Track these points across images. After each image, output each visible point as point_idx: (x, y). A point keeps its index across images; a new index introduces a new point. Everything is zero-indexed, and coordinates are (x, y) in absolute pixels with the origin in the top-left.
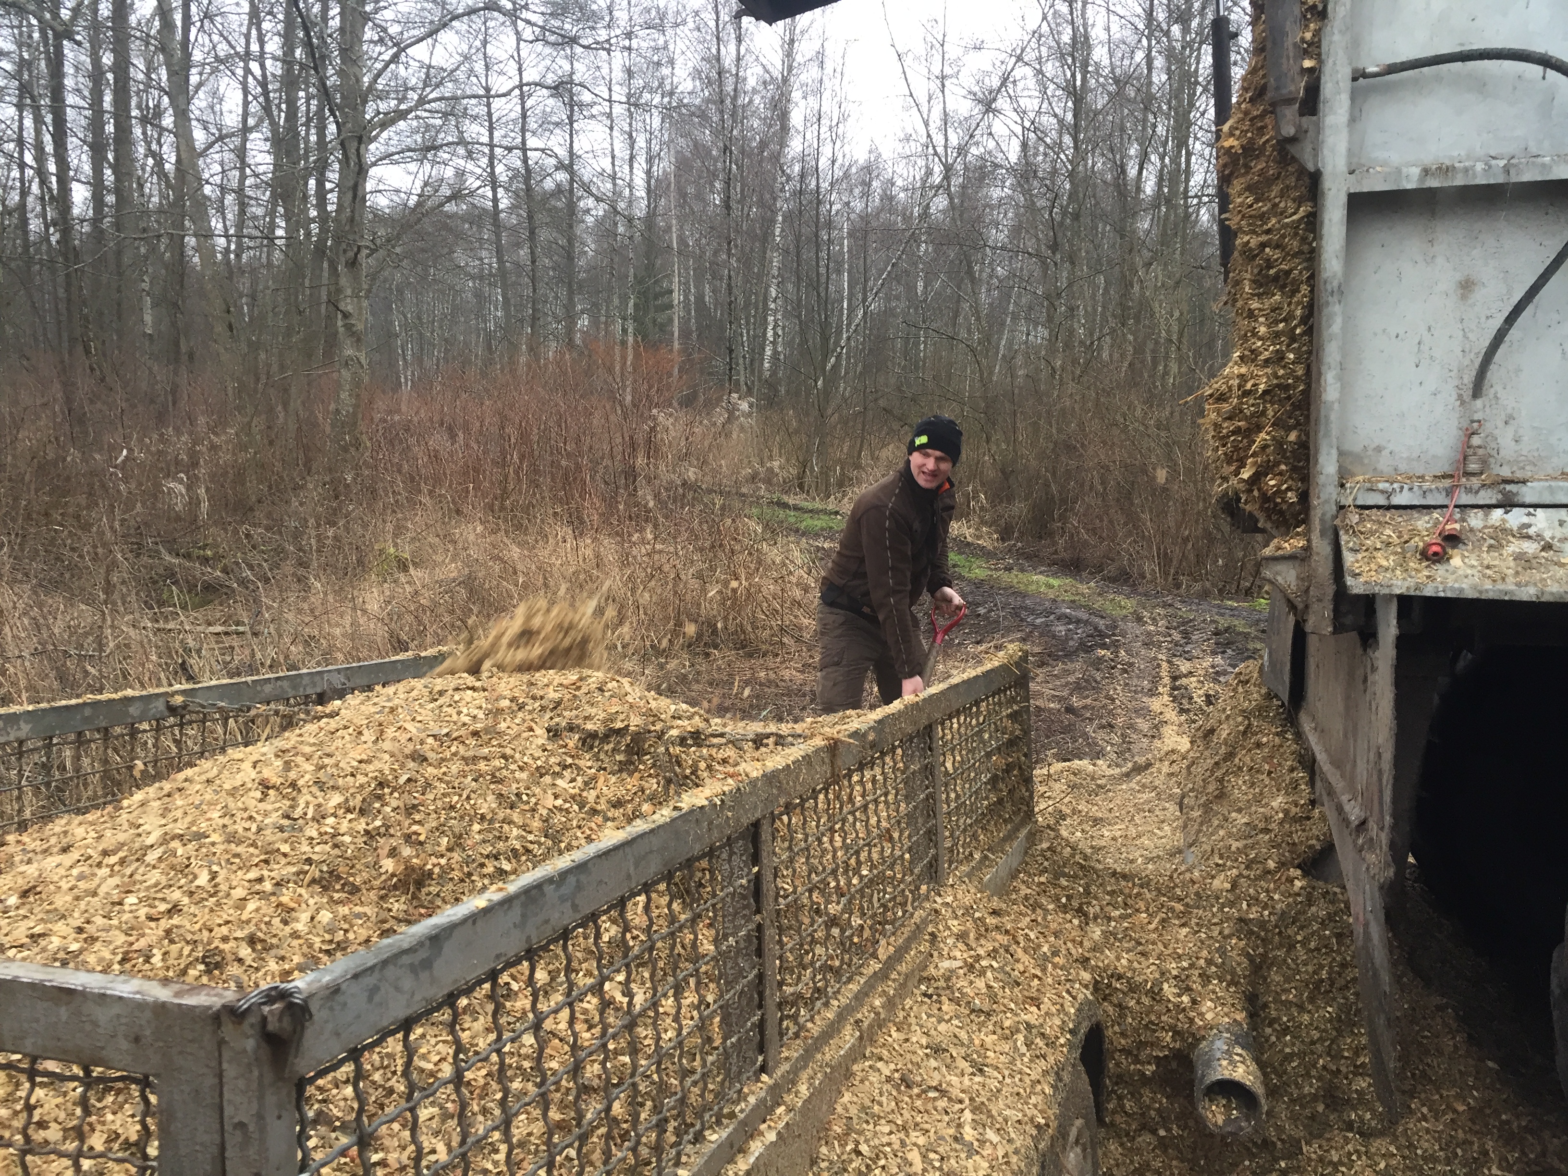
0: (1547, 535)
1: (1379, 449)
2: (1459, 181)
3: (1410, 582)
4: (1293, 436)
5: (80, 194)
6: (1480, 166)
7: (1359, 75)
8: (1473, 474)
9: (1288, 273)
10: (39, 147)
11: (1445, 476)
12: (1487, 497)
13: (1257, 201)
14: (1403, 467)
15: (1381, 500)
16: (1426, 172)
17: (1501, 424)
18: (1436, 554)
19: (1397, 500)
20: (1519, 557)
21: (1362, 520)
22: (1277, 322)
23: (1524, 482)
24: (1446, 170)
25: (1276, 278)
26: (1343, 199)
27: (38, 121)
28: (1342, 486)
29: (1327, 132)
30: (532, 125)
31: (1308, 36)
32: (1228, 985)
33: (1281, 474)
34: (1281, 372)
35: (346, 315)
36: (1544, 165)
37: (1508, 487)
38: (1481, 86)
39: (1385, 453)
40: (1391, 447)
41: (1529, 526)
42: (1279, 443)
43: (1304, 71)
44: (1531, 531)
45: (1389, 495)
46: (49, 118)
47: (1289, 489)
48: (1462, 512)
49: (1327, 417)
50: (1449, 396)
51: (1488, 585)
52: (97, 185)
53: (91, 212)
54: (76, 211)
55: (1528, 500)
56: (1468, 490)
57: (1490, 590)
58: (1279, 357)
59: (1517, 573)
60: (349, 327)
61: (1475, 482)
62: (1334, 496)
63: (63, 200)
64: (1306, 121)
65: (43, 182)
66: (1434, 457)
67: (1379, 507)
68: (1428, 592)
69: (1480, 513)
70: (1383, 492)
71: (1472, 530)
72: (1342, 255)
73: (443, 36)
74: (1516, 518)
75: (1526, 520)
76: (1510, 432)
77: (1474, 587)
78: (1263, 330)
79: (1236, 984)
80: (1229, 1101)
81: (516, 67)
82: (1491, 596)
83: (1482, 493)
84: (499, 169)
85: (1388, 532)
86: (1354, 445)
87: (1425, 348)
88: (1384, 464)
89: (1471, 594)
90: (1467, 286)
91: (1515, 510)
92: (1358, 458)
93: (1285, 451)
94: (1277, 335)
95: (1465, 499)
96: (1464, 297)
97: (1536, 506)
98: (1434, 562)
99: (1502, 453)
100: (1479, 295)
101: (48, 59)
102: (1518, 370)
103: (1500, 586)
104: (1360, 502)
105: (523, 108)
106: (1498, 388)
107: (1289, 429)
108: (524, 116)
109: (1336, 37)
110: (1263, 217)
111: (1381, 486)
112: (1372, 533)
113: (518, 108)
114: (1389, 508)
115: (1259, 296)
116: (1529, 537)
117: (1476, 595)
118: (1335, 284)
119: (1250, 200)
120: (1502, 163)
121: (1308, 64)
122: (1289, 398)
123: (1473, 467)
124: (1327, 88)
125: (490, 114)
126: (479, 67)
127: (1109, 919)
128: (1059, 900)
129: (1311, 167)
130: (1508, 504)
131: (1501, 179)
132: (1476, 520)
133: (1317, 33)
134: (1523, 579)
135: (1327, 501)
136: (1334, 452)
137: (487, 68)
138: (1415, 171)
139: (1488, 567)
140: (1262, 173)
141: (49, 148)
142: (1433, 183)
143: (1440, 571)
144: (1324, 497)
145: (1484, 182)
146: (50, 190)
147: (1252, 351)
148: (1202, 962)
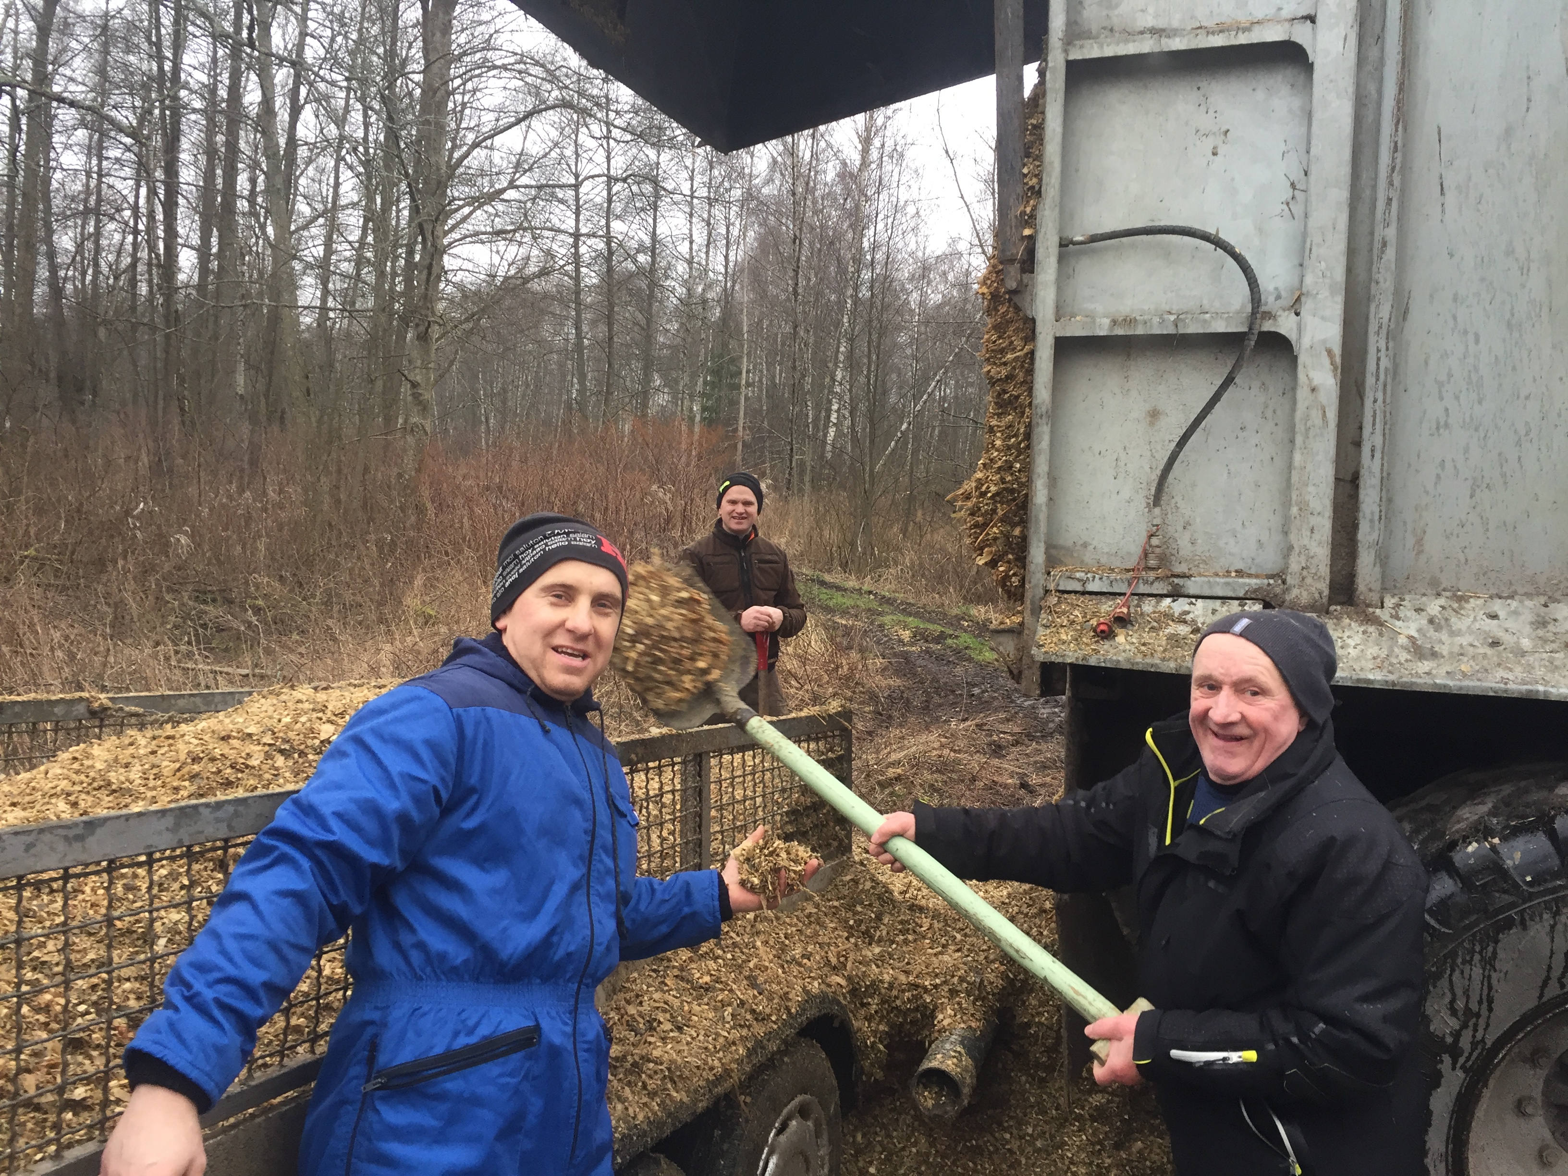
0: (1200, 621)
1: (1085, 545)
2: (1140, 331)
3: (1080, 654)
4: (1017, 532)
5: (187, 259)
6: (1156, 320)
7: (1064, 244)
8: (1153, 569)
9: (1017, 397)
10: (151, 215)
11: (1128, 571)
12: (1159, 588)
13: (1000, 337)
14: (1104, 560)
15: (1078, 587)
16: (1114, 322)
17: (1180, 529)
18: (1103, 631)
19: (1091, 587)
20: (1171, 637)
21: (1059, 602)
22: (1009, 437)
23: (1189, 577)
24: (1130, 321)
25: (1010, 402)
26: (1050, 341)
27: (152, 192)
28: (1049, 573)
29: (1040, 287)
30: (618, 207)
31: (1028, 210)
32: (976, 1000)
33: (1009, 562)
34: (1009, 478)
35: (414, 385)
36: (1205, 321)
37: (1176, 581)
38: (1167, 254)
39: (1090, 548)
40: (1095, 543)
41: (1188, 613)
42: (1007, 536)
43: (1024, 238)
44: (1188, 618)
45: (1084, 582)
46: (161, 192)
47: (1014, 574)
48: (1139, 600)
49: (1037, 517)
50: (1140, 503)
51: (1139, 659)
52: (203, 251)
53: (196, 277)
54: (182, 277)
55: (1192, 591)
56: (1146, 582)
57: (1141, 662)
58: (1008, 467)
59: (1165, 650)
60: (416, 396)
61: (1152, 575)
62: (1042, 582)
63: (169, 266)
64: (1026, 277)
65: (152, 248)
66: (1129, 553)
67: (1076, 592)
68: (1093, 662)
69: (1153, 601)
70: (1079, 580)
71: (1142, 614)
72: (1050, 386)
73: (535, 122)
74: (1180, 606)
75: (1187, 608)
76: (1187, 536)
77: (1128, 660)
78: (998, 443)
79: (983, 999)
80: (942, 1089)
81: (605, 154)
82: (1140, 667)
83: (1156, 584)
84: (583, 249)
85: (1076, 613)
86: (1067, 539)
87: (1122, 464)
88: (1089, 557)
89: (1126, 666)
90: (1154, 415)
91: (1181, 600)
92: (1069, 551)
93: (1011, 543)
94: (1009, 448)
95: (1143, 589)
96: (1152, 424)
97: (1197, 597)
98: (1103, 639)
99: (1181, 553)
100: (1163, 422)
101: (165, 135)
102: (1194, 485)
103: (1148, 660)
104: (1061, 588)
105: (609, 193)
106: (1178, 499)
107: (1014, 525)
108: (610, 201)
109: (1047, 213)
110: (1003, 351)
111: (1078, 575)
112: (1064, 613)
113: (605, 193)
114: (1084, 593)
115: (999, 415)
116: (1185, 622)
117: (1129, 667)
118: (1044, 409)
119: (994, 338)
120: (1172, 318)
121: (1027, 232)
122: (1014, 500)
123: (1152, 563)
124: (1040, 253)
125: (577, 199)
126: (569, 152)
127: (893, 942)
128: (847, 922)
129: (1029, 314)
130: (1176, 594)
131: (1171, 330)
132: (1148, 606)
133: (1035, 208)
134: (1168, 655)
135: (1036, 586)
136: (1042, 546)
137: (577, 155)
138: (1106, 322)
139: (1144, 644)
140: (1004, 315)
141: (160, 217)
142: (1120, 332)
143: (1105, 647)
144: (1034, 581)
145: (1158, 332)
146: (158, 256)
147: (991, 460)
148: (955, 980)
